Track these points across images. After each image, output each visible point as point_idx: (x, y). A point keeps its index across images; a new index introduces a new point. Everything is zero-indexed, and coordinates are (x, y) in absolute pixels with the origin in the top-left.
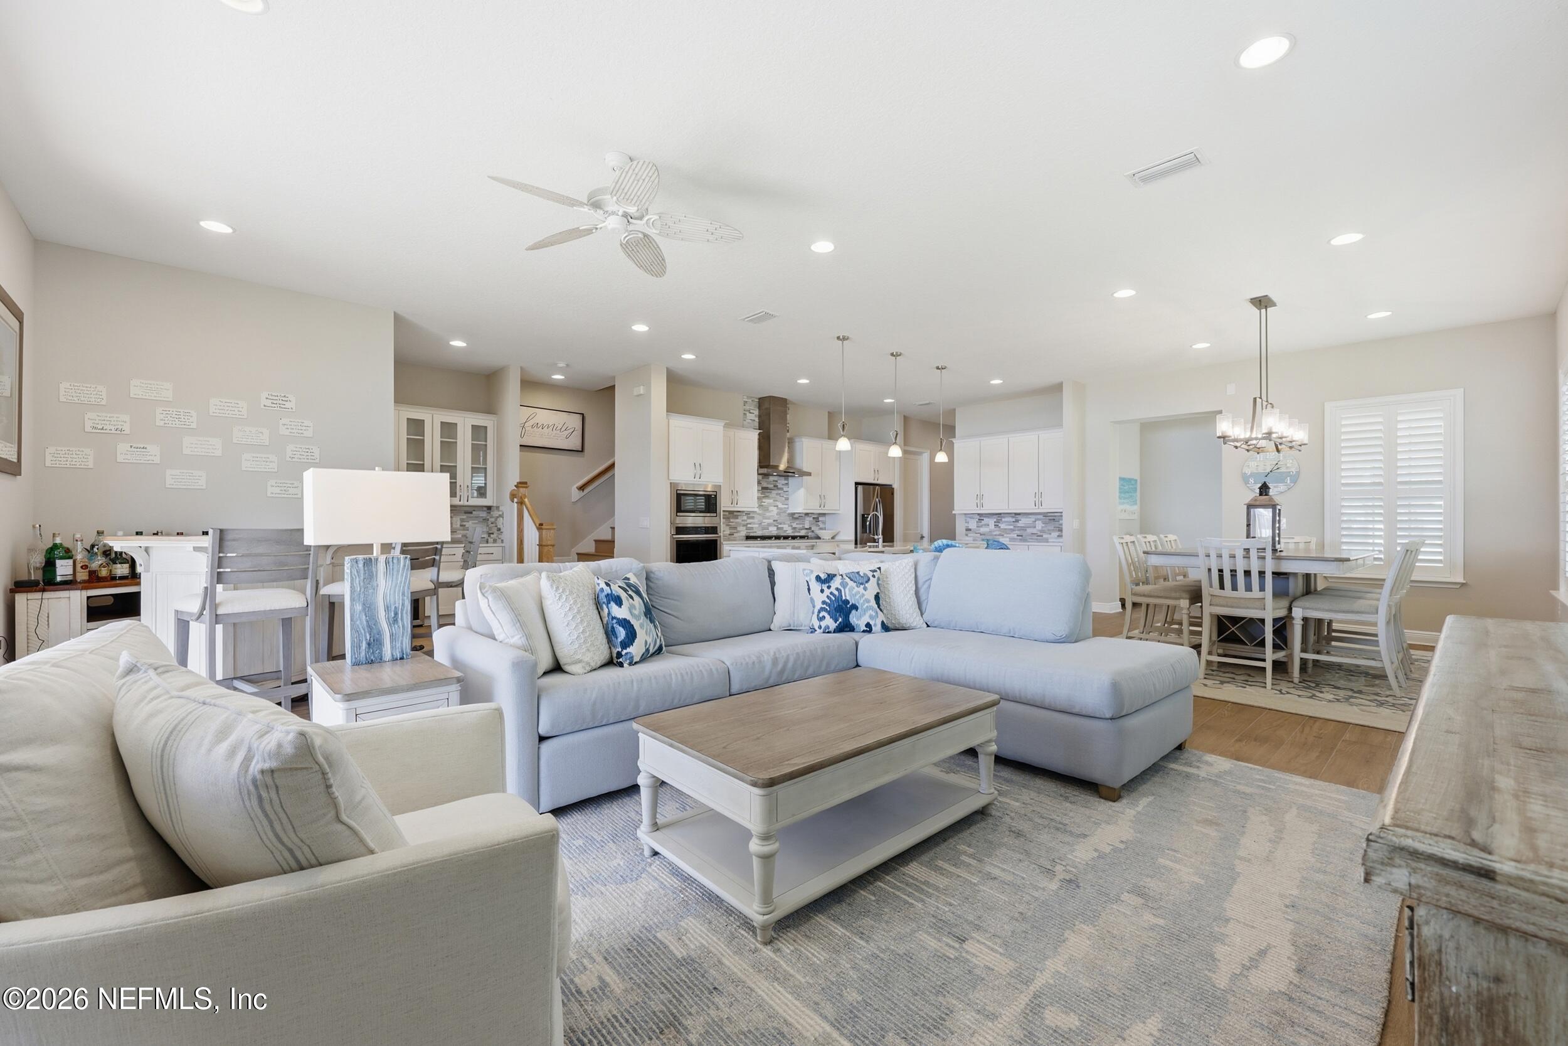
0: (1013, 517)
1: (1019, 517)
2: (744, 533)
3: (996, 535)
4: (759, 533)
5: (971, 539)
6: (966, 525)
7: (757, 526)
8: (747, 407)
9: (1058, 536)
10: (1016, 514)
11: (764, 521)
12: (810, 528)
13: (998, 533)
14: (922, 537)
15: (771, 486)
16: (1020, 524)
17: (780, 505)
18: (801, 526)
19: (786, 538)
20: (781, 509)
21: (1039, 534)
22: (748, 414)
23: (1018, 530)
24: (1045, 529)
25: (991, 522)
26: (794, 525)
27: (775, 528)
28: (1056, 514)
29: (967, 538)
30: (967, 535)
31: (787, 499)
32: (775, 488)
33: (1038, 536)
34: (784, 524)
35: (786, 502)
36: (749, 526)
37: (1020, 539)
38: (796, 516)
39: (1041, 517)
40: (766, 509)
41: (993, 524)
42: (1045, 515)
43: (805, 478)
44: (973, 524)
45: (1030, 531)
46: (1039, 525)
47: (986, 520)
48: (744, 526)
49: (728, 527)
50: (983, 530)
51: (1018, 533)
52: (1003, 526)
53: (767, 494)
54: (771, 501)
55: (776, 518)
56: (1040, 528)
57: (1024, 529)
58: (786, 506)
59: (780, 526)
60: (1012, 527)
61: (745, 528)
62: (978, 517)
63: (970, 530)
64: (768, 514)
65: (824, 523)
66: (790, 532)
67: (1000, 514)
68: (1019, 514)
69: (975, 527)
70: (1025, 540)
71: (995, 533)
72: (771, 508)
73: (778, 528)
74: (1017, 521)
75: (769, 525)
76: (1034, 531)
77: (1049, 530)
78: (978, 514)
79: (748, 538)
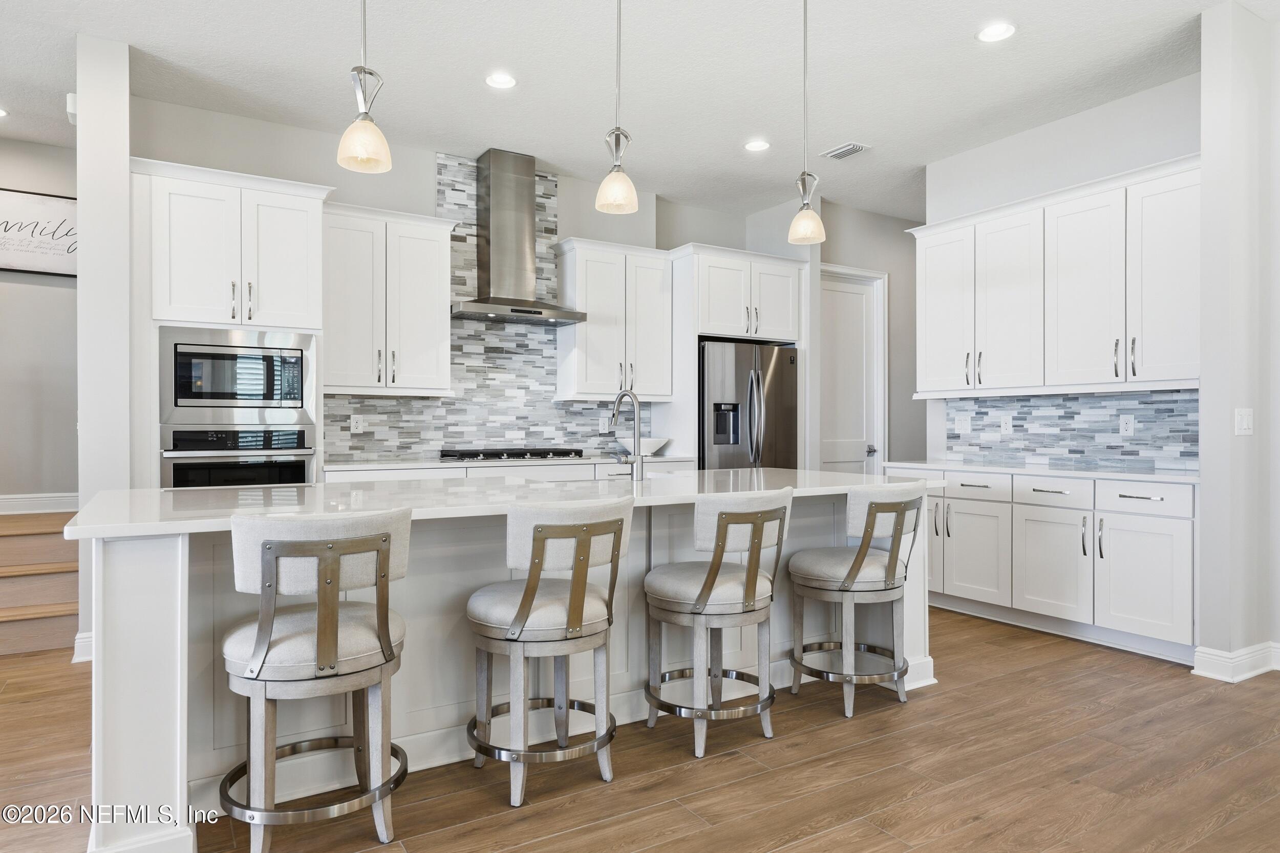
0: (1058, 406)
1: (1073, 406)
2: (438, 444)
3: (1017, 450)
4: (479, 444)
5: (960, 457)
6: (949, 425)
7: (474, 429)
8: (446, 178)
9: (1183, 454)
10: (1067, 398)
11: (492, 418)
12: (611, 434)
13: (1021, 444)
14: (871, 451)
15: (513, 345)
16: (1078, 423)
17: (534, 386)
18: (588, 429)
19: (541, 454)
20: (538, 393)
21: (1128, 447)
22: (449, 193)
23: (1073, 438)
24: (1148, 435)
25: (1005, 417)
26: (571, 427)
27: (522, 434)
28: (1176, 397)
29: (950, 456)
30: (950, 448)
31: (553, 373)
32: (520, 350)
33: (1124, 453)
34: (546, 424)
35: (551, 379)
36: (451, 429)
37: (1077, 461)
38: (577, 407)
39: (1134, 404)
40: (499, 394)
41: (1011, 423)
42: (1145, 398)
43: (580, 326)
44: (963, 424)
45: (1102, 439)
46: (1129, 426)
47: (994, 415)
48: (437, 428)
49: (395, 432)
50: (986, 437)
51: (1074, 444)
52: (1033, 428)
53: (499, 362)
54: (512, 377)
55: (524, 411)
56: (1130, 433)
57: (1088, 434)
58: (552, 388)
59: (532, 429)
60: (1056, 431)
61: (440, 434)
62: (976, 407)
63: (957, 437)
64: (501, 405)
65: (648, 422)
66: (560, 442)
67: (1027, 398)
68: (1075, 398)
69: (969, 431)
70: (1089, 466)
71: (1012, 445)
72: (508, 392)
73: (529, 434)
74: (1070, 416)
75: (506, 427)
76: (1114, 440)
77: (1155, 438)
78: (976, 400)
79: (446, 455)
